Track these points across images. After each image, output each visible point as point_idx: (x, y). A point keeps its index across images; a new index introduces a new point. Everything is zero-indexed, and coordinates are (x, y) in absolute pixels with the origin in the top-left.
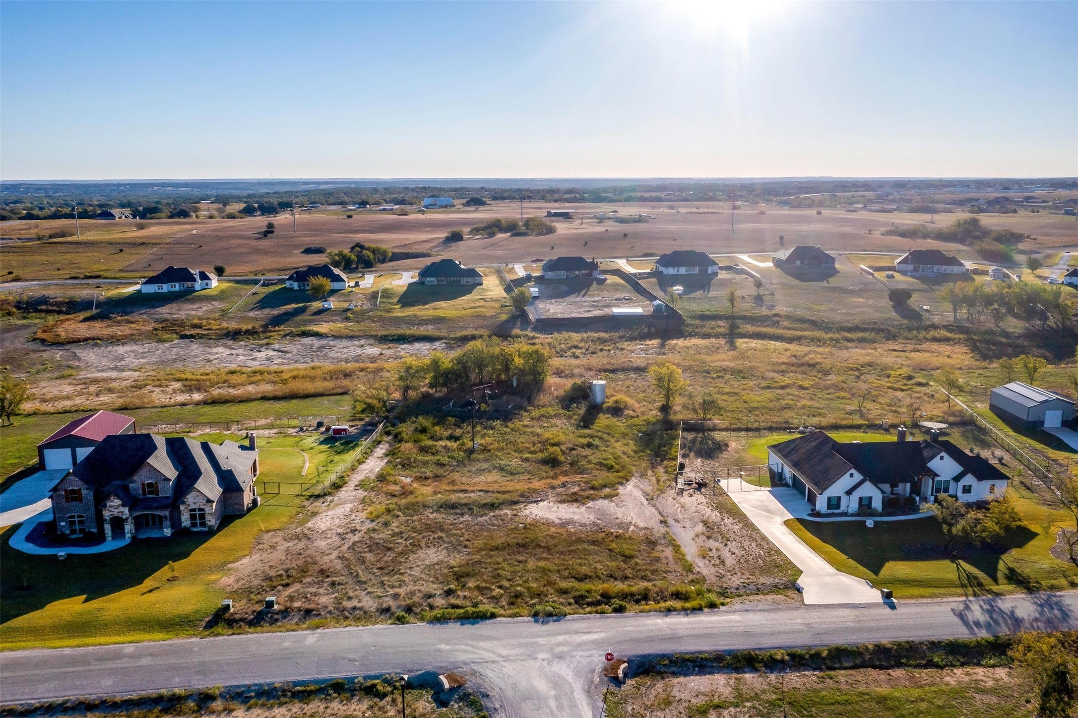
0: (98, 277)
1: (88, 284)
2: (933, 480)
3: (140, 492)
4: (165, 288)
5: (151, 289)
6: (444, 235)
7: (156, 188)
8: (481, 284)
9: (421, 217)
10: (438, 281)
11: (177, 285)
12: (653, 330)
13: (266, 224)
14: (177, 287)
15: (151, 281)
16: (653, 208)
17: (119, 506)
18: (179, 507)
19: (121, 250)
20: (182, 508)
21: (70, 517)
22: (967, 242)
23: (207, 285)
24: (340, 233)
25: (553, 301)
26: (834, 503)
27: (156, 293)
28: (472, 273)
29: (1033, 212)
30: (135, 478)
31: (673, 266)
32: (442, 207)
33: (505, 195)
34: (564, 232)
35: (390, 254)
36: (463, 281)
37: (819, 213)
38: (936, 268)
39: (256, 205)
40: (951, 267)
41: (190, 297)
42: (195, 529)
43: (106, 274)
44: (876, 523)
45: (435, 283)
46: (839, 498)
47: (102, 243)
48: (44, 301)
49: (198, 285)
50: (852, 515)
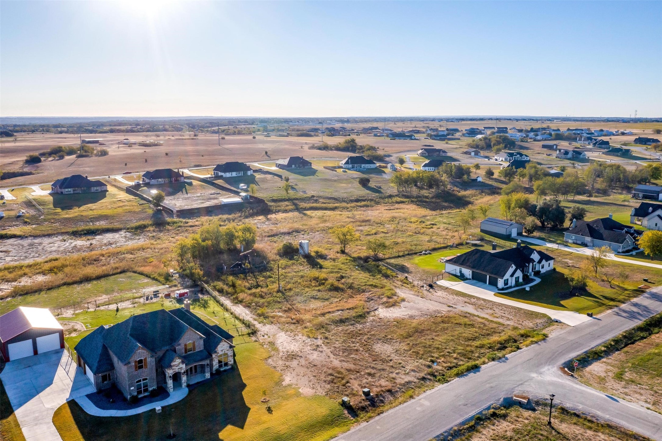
2: (533, 264)
3: (183, 351)
6: (24, 158)
8: (107, 191)
10: (74, 191)
16: (147, 136)
17: (179, 364)
18: (212, 356)
20: (214, 356)
21: (137, 382)
22: (356, 152)
26: (506, 283)
28: (99, 183)
29: (357, 135)
30: (181, 342)
31: (229, 172)
33: (25, 128)
34: (114, 154)
36: (93, 189)
37: (254, 138)
38: (363, 165)
40: (370, 165)
42: (222, 369)
44: (531, 287)
45: (72, 192)
46: (508, 279)
50: (514, 287)
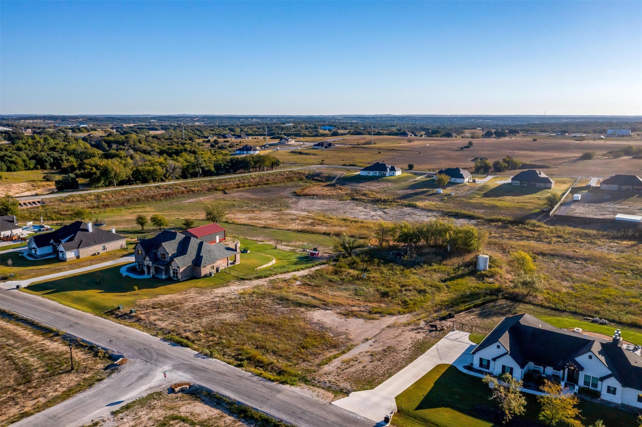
0: (354, 165)
1: (346, 169)
4: (371, 173)
5: (364, 173)
7: (473, 120)
8: (550, 188)
9: (591, 142)
10: (521, 183)
11: (378, 172)
12: (637, 234)
13: (468, 142)
14: (378, 173)
15: (366, 169)
17: (149, 260)
18: (170, 267)
19: (380, 153)
23: (394, 173)
24: (511, 150)
25: (586, 205)
27: (367, 176)
32: (619, 136)
35: (520, 165)
39: (493, 131)
41: (380, 179)
43: (359, 164)
47: (375, 148)
48: (318, 175)
49: (388, 173)
